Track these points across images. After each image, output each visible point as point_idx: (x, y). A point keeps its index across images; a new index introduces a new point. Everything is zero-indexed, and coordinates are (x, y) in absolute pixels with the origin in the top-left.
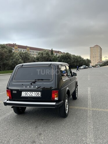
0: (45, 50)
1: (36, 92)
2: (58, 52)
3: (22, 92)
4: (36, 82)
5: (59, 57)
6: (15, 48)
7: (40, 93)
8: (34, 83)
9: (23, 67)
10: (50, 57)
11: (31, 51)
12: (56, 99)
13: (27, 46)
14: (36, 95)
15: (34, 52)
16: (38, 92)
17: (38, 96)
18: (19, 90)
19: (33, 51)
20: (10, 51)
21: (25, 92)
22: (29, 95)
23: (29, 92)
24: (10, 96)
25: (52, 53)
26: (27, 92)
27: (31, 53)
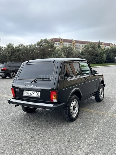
0: (91, 43)
1: (36, 92)
2: (109, 44)
3: (24, 91)
4: (37, 80)
5: (107, 51)
6: (61, 42)
7: (39, 92)
8: (35, 82)
9: (28, 64)
10: (95, 51)
11: (77, 44)
12: (55, 100)
13: (73, 40)
14: (35, 95)
15: (80, 46)
16: (37, 92)
17: (37, 96)
18: (21, 89)
19: (79, 44)
20: (52, 46)
21: (26, 91)
22: (29, 95)
23: (29, 92)
24: (14, 94)
25: (99, 47)
26: (28, 91)
27: (77, 47)
